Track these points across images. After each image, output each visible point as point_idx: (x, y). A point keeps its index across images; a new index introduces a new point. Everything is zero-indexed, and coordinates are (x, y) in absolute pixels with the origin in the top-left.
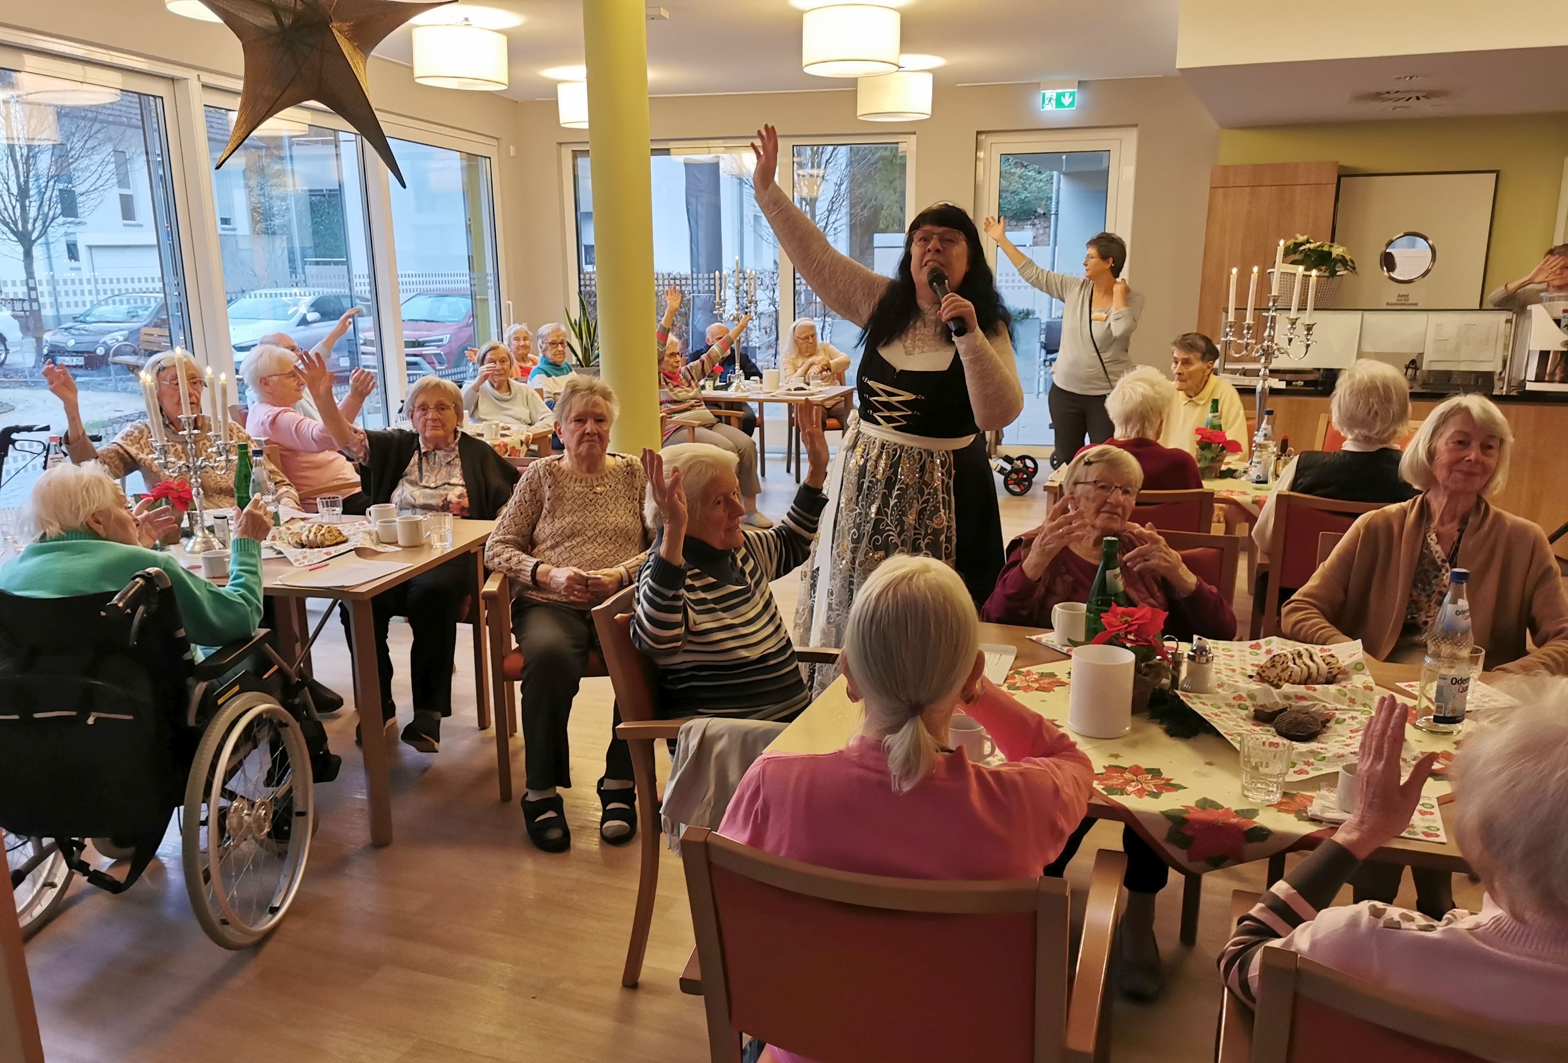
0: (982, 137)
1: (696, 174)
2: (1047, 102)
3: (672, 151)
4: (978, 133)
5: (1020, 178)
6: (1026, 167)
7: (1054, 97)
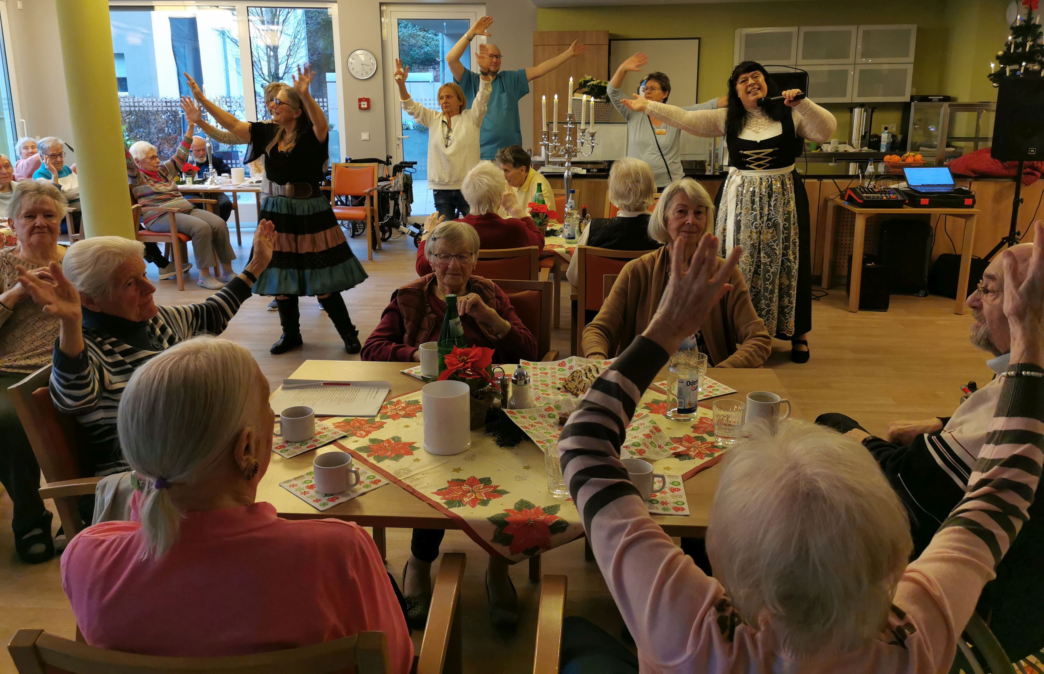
0: (384, 7)
1: (179, 26)
3: (156, 8)
4: (381, 4)
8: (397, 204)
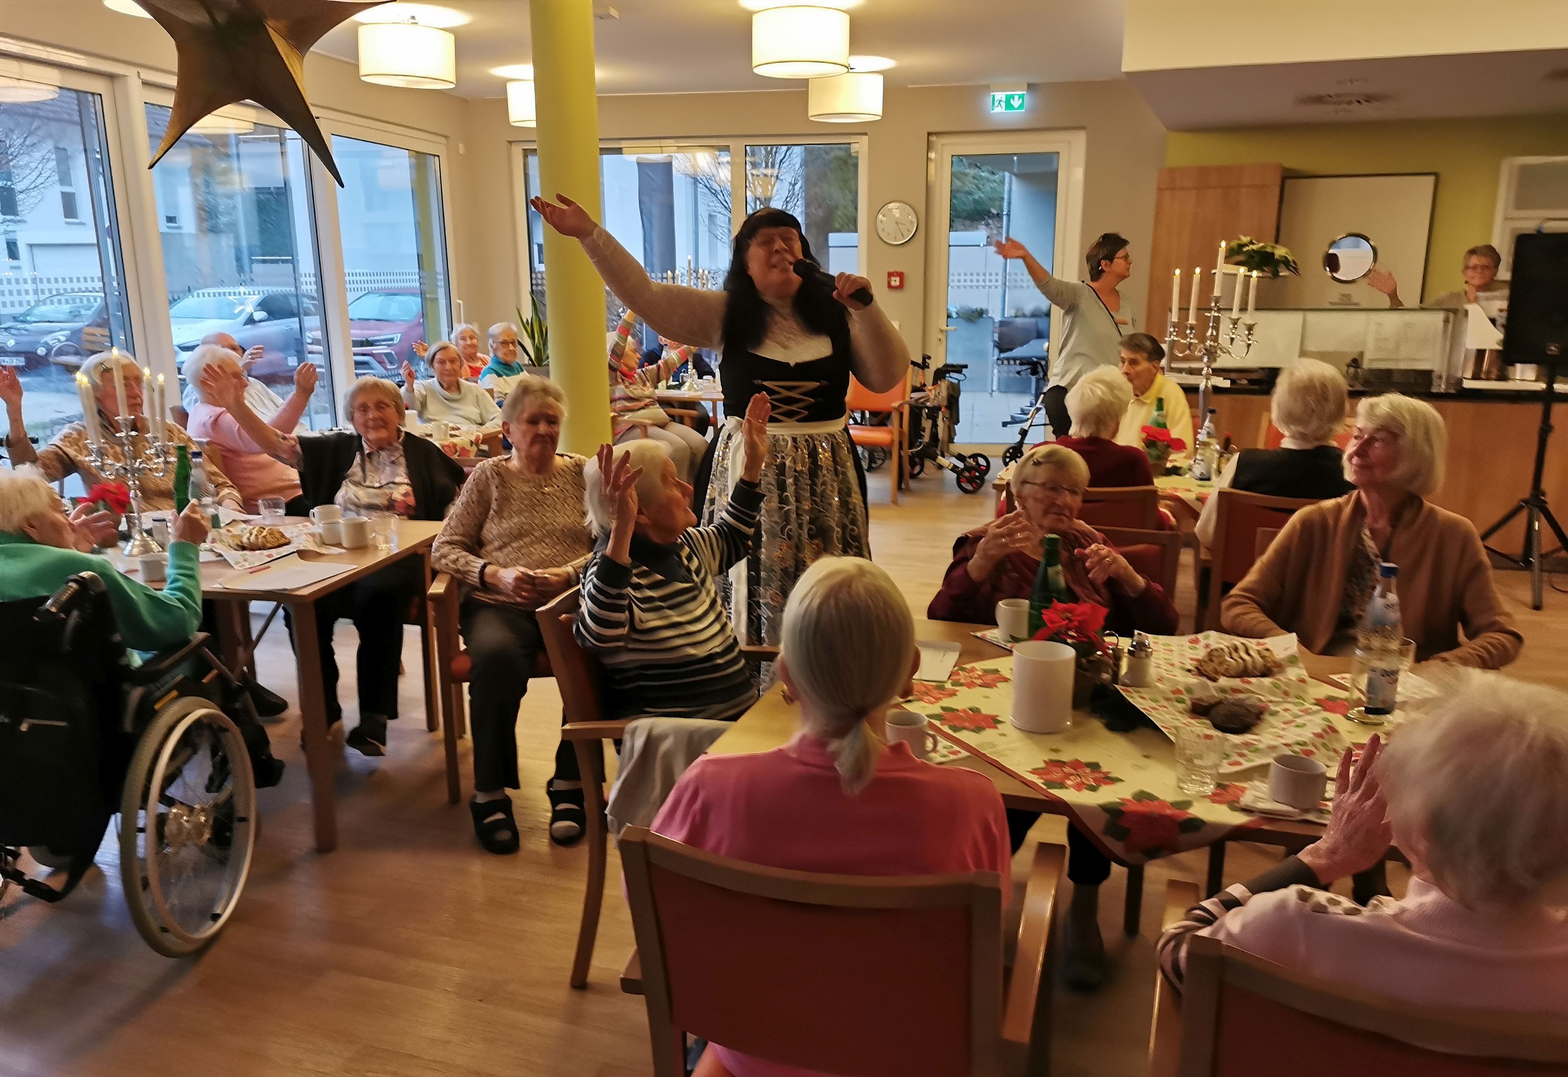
0: (933, 138)
1: (651, 174)
2: (996, 104)
3: (624, 150)
4: (929, 134)
5: (974, 178)
6: (979, 168)
7: (1004, 99)
8: (935, 425)
